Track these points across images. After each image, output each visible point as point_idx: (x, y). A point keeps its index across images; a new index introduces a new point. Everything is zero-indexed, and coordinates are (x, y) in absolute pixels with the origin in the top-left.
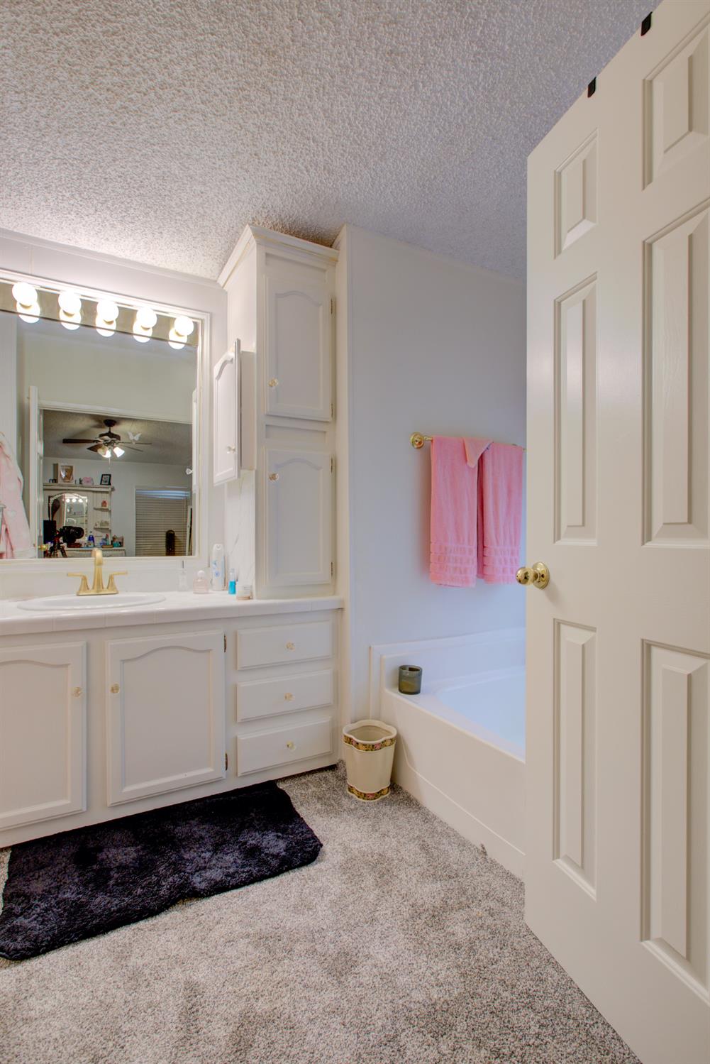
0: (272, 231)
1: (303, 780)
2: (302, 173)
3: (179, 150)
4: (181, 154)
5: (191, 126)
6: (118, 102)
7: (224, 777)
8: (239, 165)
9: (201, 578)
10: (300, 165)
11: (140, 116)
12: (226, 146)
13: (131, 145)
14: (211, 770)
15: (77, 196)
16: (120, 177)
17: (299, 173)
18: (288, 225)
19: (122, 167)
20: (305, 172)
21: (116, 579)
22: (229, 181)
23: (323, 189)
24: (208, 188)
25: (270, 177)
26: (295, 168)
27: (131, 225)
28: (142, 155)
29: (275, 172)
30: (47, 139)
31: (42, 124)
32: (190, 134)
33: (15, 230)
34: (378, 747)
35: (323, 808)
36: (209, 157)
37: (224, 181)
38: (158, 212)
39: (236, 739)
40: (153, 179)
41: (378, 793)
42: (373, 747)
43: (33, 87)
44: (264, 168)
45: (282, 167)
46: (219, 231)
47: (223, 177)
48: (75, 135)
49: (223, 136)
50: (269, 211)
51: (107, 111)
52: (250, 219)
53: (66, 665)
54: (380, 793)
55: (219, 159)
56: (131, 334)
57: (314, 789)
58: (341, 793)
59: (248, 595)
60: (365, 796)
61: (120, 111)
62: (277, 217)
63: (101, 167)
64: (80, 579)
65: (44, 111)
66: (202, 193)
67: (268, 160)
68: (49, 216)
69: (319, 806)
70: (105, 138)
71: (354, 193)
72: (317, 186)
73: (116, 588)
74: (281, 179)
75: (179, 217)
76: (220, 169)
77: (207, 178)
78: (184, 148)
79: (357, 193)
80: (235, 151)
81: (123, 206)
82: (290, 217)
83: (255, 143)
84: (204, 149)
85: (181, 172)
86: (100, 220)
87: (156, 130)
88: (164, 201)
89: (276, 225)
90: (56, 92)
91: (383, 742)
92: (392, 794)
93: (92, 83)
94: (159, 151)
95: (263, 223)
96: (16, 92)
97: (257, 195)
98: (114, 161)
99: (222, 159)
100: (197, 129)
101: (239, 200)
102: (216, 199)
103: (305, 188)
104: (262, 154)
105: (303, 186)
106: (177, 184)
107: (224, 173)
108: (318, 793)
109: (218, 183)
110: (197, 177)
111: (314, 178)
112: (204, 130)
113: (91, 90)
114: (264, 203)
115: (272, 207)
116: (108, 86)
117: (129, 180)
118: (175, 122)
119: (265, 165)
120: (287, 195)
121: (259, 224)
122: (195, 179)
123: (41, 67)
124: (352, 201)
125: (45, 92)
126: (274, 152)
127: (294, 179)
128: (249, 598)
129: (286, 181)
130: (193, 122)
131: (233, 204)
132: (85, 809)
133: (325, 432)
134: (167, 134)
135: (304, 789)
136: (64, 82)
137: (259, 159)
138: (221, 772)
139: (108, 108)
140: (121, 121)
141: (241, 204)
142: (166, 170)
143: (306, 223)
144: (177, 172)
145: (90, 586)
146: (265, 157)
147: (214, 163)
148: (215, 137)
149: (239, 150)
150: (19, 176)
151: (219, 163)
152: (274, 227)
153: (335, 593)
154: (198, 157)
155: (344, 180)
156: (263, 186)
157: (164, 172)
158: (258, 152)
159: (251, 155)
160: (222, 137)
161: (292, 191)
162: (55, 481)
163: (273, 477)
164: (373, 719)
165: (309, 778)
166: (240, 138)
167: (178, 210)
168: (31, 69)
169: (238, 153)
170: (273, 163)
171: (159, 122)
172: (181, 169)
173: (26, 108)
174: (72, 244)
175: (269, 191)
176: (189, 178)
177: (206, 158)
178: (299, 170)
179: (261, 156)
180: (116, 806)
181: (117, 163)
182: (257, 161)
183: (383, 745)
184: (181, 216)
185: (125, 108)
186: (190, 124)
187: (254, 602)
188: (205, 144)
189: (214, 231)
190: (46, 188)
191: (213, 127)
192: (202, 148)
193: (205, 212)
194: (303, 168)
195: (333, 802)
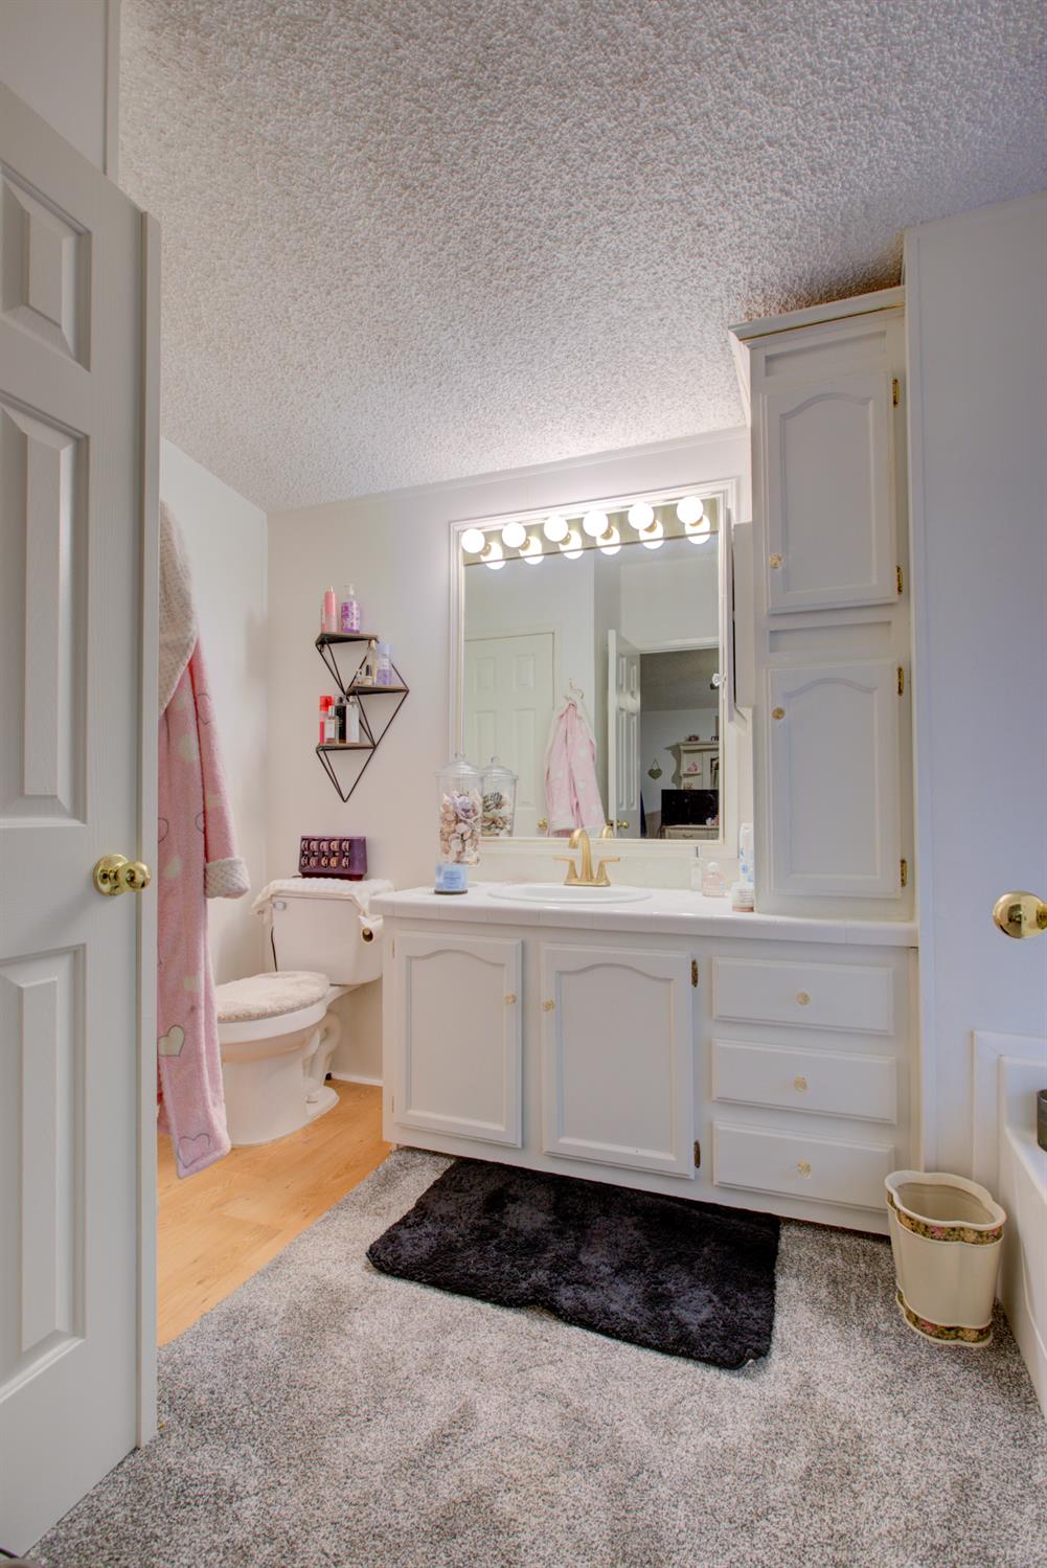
0: (785, 314)
1: (834, 1240)
2: (783, 202)
3: (607, 284)
4: (614, 288)
5: (605, 246)
6: (523, 276)
7: (692, 1177)
8: (687, 255)
9: (713, 874)
10: (770, 194)
11: (550, 274)
12: (656, 241)
13: (558, 313)
14: (671, 1158)
15: (543, 402)
16: (568, 357)
17: (777, 206)
18: (805, 293)
19: (564, 344)
20: (784, 198)
21: (607, 866)
22: (686, 284)
23: (830, 202)
24: (666, 309)
25: (737, 240)
26: (765, 203)
27: (608, 405)
28: (576, 318)
29: (740, 230)
30: (488, 359)
31: (478, 346)
32: (609, 258)
33: (513, 467)
34: (938, 1234)
35: (828, 1300)
36: (645, 270)
37: (679, 287)
38: (627, 373)
39: (711, 1125)
40: (601, 337)
41: (950, 1329)
42: (927, 1231)
43: (453, 316)
44: (721, 235)
45: (746, 216)
46: (711, 357)
47: (675, 284)
48: (506, 337)
49: (646, 231)
50: (763, 289)
51: (519, 293)
52: (743, 316)
54: (953, 1332)
55: (658, 265)
57: (840, 1263)
58: (881, 1293)
59: (748, 904)
60: (916, 1320)
61: (529, 283)
62: (781, 290)
63: (545, 357)
64: (568, 863)
65: (472, 333)
66: (662, 320)
67: (721, 220)
68: (531, 437)
69: (823, 1293)
70: (533, 323)
71: (890, 171)
72: (817, 205)
74: (754, 234)
75: (653, 367)
76: (665, 276)
77: (658, 298)
78: (611, 279)
79: (896, 169)
80: (671, 238)
81: (589, 388)
82: (800, 279)
83: (689, 211)
84: (633, 264)
85: (624, 309)
86: (576, 416)
87: (573, 280)
88: (626, 356)
89: (787, 302)
90: (471, 306)
91: (954, 1229)
93: (492, 274)
94: (589, 302)
95: (765, 311)
96: (445, 330)
97: (733, 278)
98: (553, 343)
99: (662, 261)
100: (613, 245)
101: (713, 301)
102: (683, 316)
103: (800, 221)
104: (708, 217)
105: (794, 219)
106: (628, 327)
107: (672, 277)
108: (839, 1273)
109: (675, 295)
110: (645, 305)
111: (804, 198)
112: (622, 241)
113: (495, 282)
114: (751, 282)
115: (765, 280)
116: (506, 266)
117: (579, 355)
118: (586, 255)
119: (721, 230)
120: (777, 250)
121: (759, 316)
122: (645, 309)
123: (448, 290)
124: (895, 187)
125: (463, 313)
126: (723, 204)
127: (773, 220)
129: (764, 231)
130: (604, 240)
131: (707, 311)
132: (519, 1146)
133: (889, 623)
134: (585, 276)
135: (821, 1255)
136: (471, 291)
137: (707, 228)
138: (688, 1167)
139: (517, 289)
140: (536, 294)
141: (718, 303)
142: (608, 318)
143: (834, 270)
144: (620, 313)
145: (579, 875)
146: (714, 218)
147: (655, 274)
148: (638, 241)
149: (676, 234)
150: (488, 410)
151: (660, 269)
152: (784, 307)
154: (632, 279)
155: (861, 164)
156: (734, 261)
157: (607, 323)
158: (700, 220)
159: (693, 229)
160: (645, 234)
161: (781, 238)
163: (779, 714)
165: (846, 1241)
166: (668, 218)
167: (647, 359)
168: (443, 299)
169: (676, 239)
170: (730, 219)
171: (571, 268)
172: (623, 306)
173: (458, 340)
174: (565, 457)
175: (747, 261)
176: (637, 312)
177: (642, 273)
178: (774, 202)
179: (708, 222)
180: (553, 1157)
181: (557, 342)
182: (706, 232)
183: (954, 1234)
184: (655, 363)
185: (532, 277)
186: (602, 245)
187: (759, 916)
188: (632, 256)
189: (704, 360)
190: (513, 409)
191: (629, 229)
192: (630, 265)
193: (679, 342)
194: (778, 195)
195: (853, 1300)
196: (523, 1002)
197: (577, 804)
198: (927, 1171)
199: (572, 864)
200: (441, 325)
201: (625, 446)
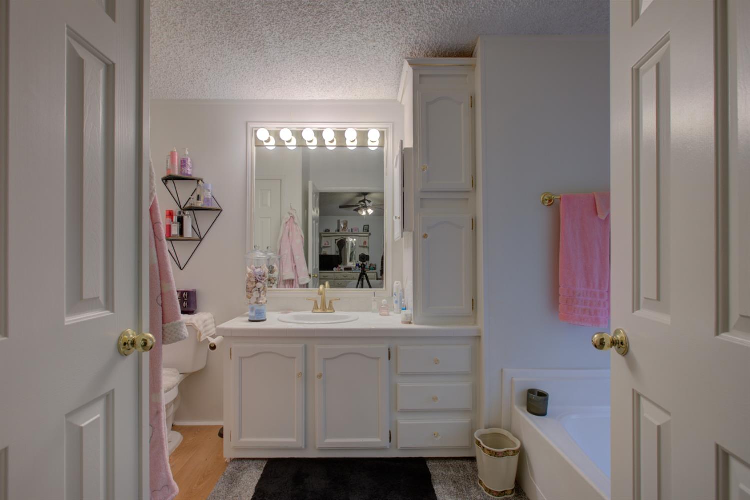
0: (427, 58)
1: (448, 464)
2: (438, 11)
3: (354, 25)
4: (357, 27)
5: (358, 8)
6: (315, 10)
7: (388, 447)
8: (394, 21)
9: (385, 305)
10: (435, 6)
11: (329, 13)
12: (382, 12)
13: (328, 32)
14: (378, 440)
15: (308, 71)
16: (326, 53)
17: (436, 12)
18: (436, 51)
19: (326, 47)
20: (440, 10)
21: (334, 303)
22: (389, 34)
23: (456, 17)
24: (378, 43)
25: (416, 21)
26: (432, 9)
27: (339, 79)
28: (335, 36)
29: (419, 17)
30: (286, 45)
31: (282, 38)
32: (359, 13)
33: (284, 99)
34: (500, 455)
35: (455, 491)
36: (374, 23)
37: (386, 35)
38: (352, 67)
39: (397, 422)
40: (345, 48)
41: (502, 492)
42: (496, 455)
43: (273, 20)
44: (410, 18)
45: (422, 12)
46: (391, 67)
47: (385, 33)
48: (299, 37)
49: (379, 6)
50: (420, 45)
51: (311, 18)
52: (409, 54)
53: (294, 358)
54: (504, 493)
55: (380, 22)
56: (346, 146)
57: (453, 473)
58: (472, 482)
59: (409, 321)
60: (490, 492)
61: (317, 15)
62: (427, 46)
63: (315, 51)
64: (314, 302)
65: (281, 31)
66: (374, 47)
67: (412, 11)
68: (297, 87)
69: (452, 489)
70: (314, 34)
71: (481, 11)
72: (451, 16)
73: (333, 309)
74: (424, 21)
75: (365, 67)
76: (382, 28)
77: (375, 37)
78: (357, 23)
79: (484, 11)
80: (389, 13)
81: (332, 69)
82: (436, 44)
83: (400, 3)
84: (369, 19)
85: (359, 38)
86: (322, 81)
87: (339, 18)
88: (354, 59)
89: (428, 52)
90: (284, 18)
91: (505, 452)
92: (515, 496)
93: (300, 5)
94: (344, 30)
95: (419, 54)
96: (267, 25)
97: (410, 36)
98: (321, 45)
99: (382, 21)
100: (362, 8)
101: (399, 44)
102: (384, 48)
103: (443, 21)
104: (407, 8)
105: (441, 19)
106: (358, 47)
107: (384, 30)
108: (455, 478)
109: (383, 38)
110: (369, 38)
111: (447, 12)
112: (367, 8)
113: (300, 9)
114: (416, 40)
115: (422, 41)
116: (308, 3)
117: (332, 53)
118: (349, 9)
119: (411, 15)
120: (431, 30)
121: (416, 55)
122: (369, 40)
123: (274, 7)
124: (481, 18)
125: (279, 20)
126: (415, 5)
127: (433, 17)
128: (410, 323)
129: (428, 21)
130: (359, 5)
131: (395, 48)
132: (304, 447)
133: (468, 199)
134: (346, 18)
135: (445, 471)
136: (286, 10)
137: (405, 13)
138: (386, 443)
139: (311, 16)
140: (319, 21)
141: (401, 46)
142: (350, 40)
143: (449, 45)
144: (357, 40)
145: (319, 306)
146: (409, 9)
147: (378, 26)
148: (374, 9)
149: (392, 11)
150: (278, 69)
151: (380, 25)
152: (427, 55)
153: (475, 323)
154: (367, 26)
155: (471, 5)
156: (412, 30)
157: (349, 42)
158: (404, 8)
159: (400, 12)
160: (378, 8)
161: (434, 26)
162: (338, 231)
163: (425, 236)
164: (504, 429)
165: (452, 463)
166: (390, 4)
167: (363, 62)
168: (270, 10)
169: (391, 14)
170: (416, 12)
171: (340, 13)
172: (359, 37)
173: (273, 32)
174: (311, 98)
175: (417, 31)
176: (365, 41)
177: (372, 24)
178: (435, 10)
179: (407, 10)
180: (322, 450)
181: (323, 45)
182: (404, 14)
183: (506, 454)
184: (366, 65)
185: (320, 12)
186: (357, 7)
187: (413, 326)
188: (369, 16)
189: (388, 68)
190: (292, 72)
191: (372, 3)
192: (368, 19)
193: (379, 58)
194: (438, 7)
195: (464, 489)
196: (306, 376)
197: (295, 267)
198: (486, 428)
199: (316, 302)
200: (266, 22)
201: (341, 99)
